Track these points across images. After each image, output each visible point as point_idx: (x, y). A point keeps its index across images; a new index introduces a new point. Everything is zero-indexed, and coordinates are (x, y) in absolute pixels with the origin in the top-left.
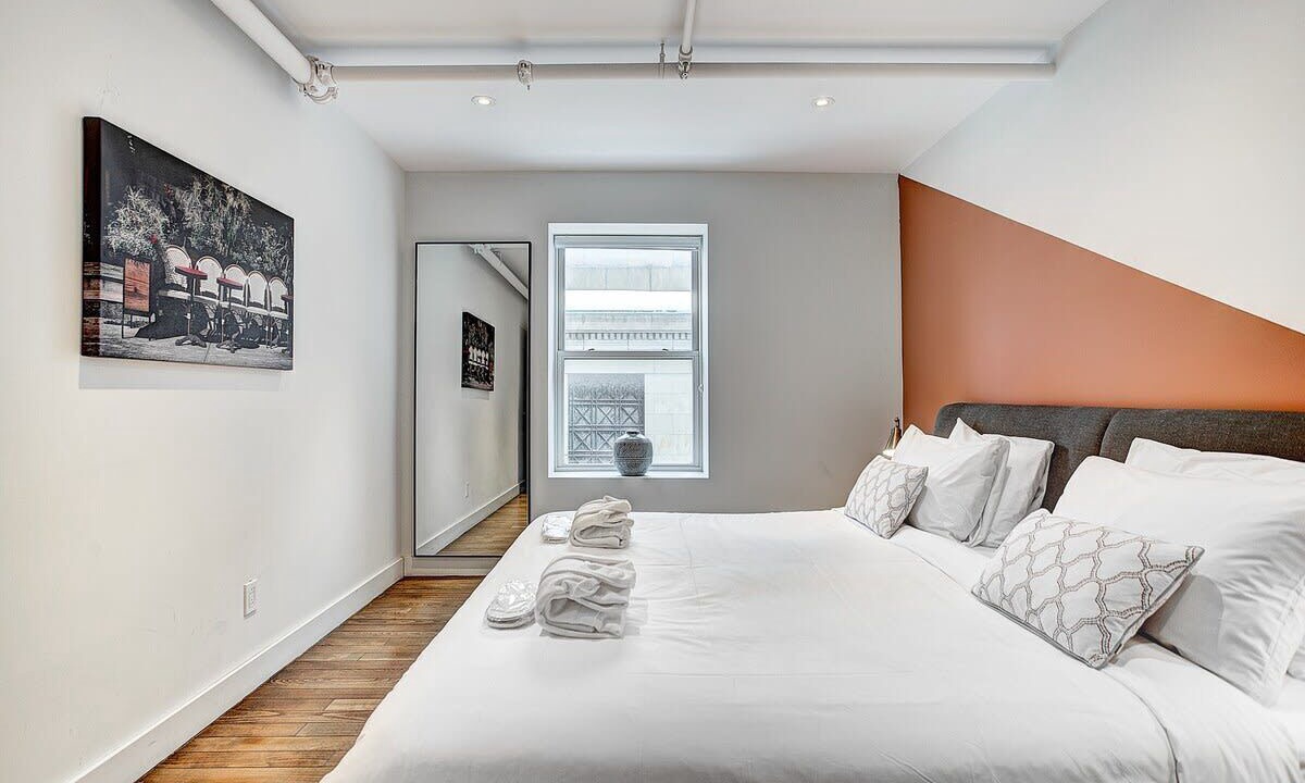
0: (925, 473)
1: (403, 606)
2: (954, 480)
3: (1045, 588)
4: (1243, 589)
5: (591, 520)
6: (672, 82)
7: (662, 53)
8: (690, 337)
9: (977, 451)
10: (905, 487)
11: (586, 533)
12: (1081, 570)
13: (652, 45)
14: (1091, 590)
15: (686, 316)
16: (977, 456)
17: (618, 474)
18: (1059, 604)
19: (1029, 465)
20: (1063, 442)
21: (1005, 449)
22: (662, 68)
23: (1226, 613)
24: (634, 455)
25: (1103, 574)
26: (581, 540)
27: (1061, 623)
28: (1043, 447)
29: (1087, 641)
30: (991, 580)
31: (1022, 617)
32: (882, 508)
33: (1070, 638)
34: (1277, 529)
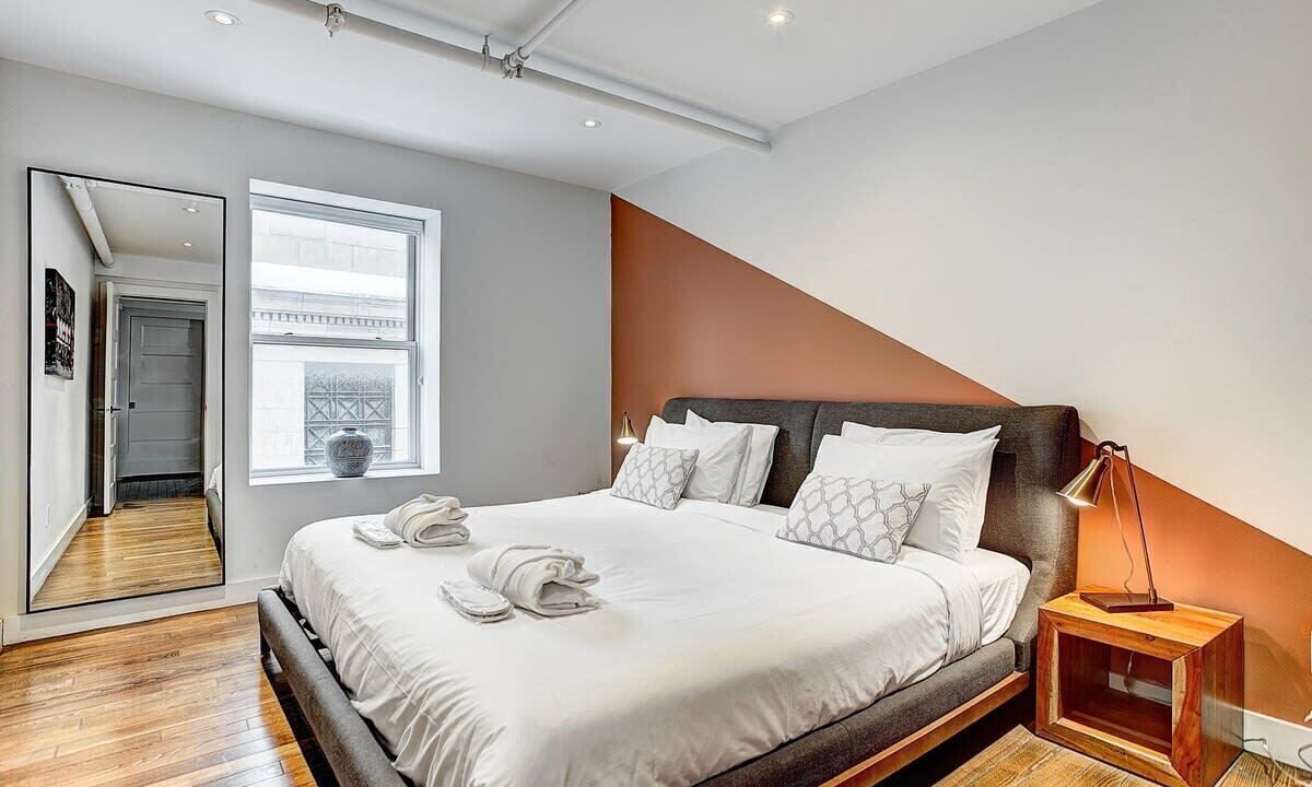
0: (697, 453)
1: (56, 680)
2: (717, 459)
3: (845, 522)
4: (948, 504)
5: (433, 520)
6: (494, 77)
7: (486, 45)
8: (405, 325)
9: (733, 434)
10: (682, 466)
11: (426, 533)
12: (868, 507)
13: (473, 32)
14: (879, 518)
15: (399, 304)
16: (734, 439)
17: (331, 477)
18: (860, 530)
19: (765, 444)
20: (785, 426)
21: (750, 433)
22: (484, 58)
23: (942, 519)
24: (352, 455)
25: (884, 506)
26: (423, 541)
27: (864, 542)
28: (774, 430)
29: (883, 549)
30: (798, 525)
31: (829, 545)
32: (663, 485)
33: (872, 550)
34: (958, 469)
